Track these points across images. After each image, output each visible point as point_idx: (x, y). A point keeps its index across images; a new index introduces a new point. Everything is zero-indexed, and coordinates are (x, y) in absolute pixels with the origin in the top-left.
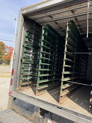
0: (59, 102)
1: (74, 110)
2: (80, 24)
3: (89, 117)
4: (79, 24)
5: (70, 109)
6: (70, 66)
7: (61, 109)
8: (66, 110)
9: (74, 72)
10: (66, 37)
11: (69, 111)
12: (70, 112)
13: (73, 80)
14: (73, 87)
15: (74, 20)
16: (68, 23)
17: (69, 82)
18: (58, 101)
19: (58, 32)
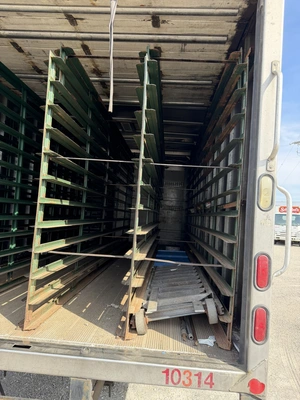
0: (22, 327)
1: (71, 343)
2: (100, 68)
3: (114, 350)
4: (96, 66)
5: (59, 341)
6: (66, 203)
7: (29, 347)
8: (43, 349)
9: (82, 221)
10: (48, 103)
11: (53, 350)
12: (60, 351)
13: (79, 248)
14: (79, 270)
15: (78, 51)
16: (51, 55)
17: (65, 256)
18: (21, 324)
19: (25, 81)
